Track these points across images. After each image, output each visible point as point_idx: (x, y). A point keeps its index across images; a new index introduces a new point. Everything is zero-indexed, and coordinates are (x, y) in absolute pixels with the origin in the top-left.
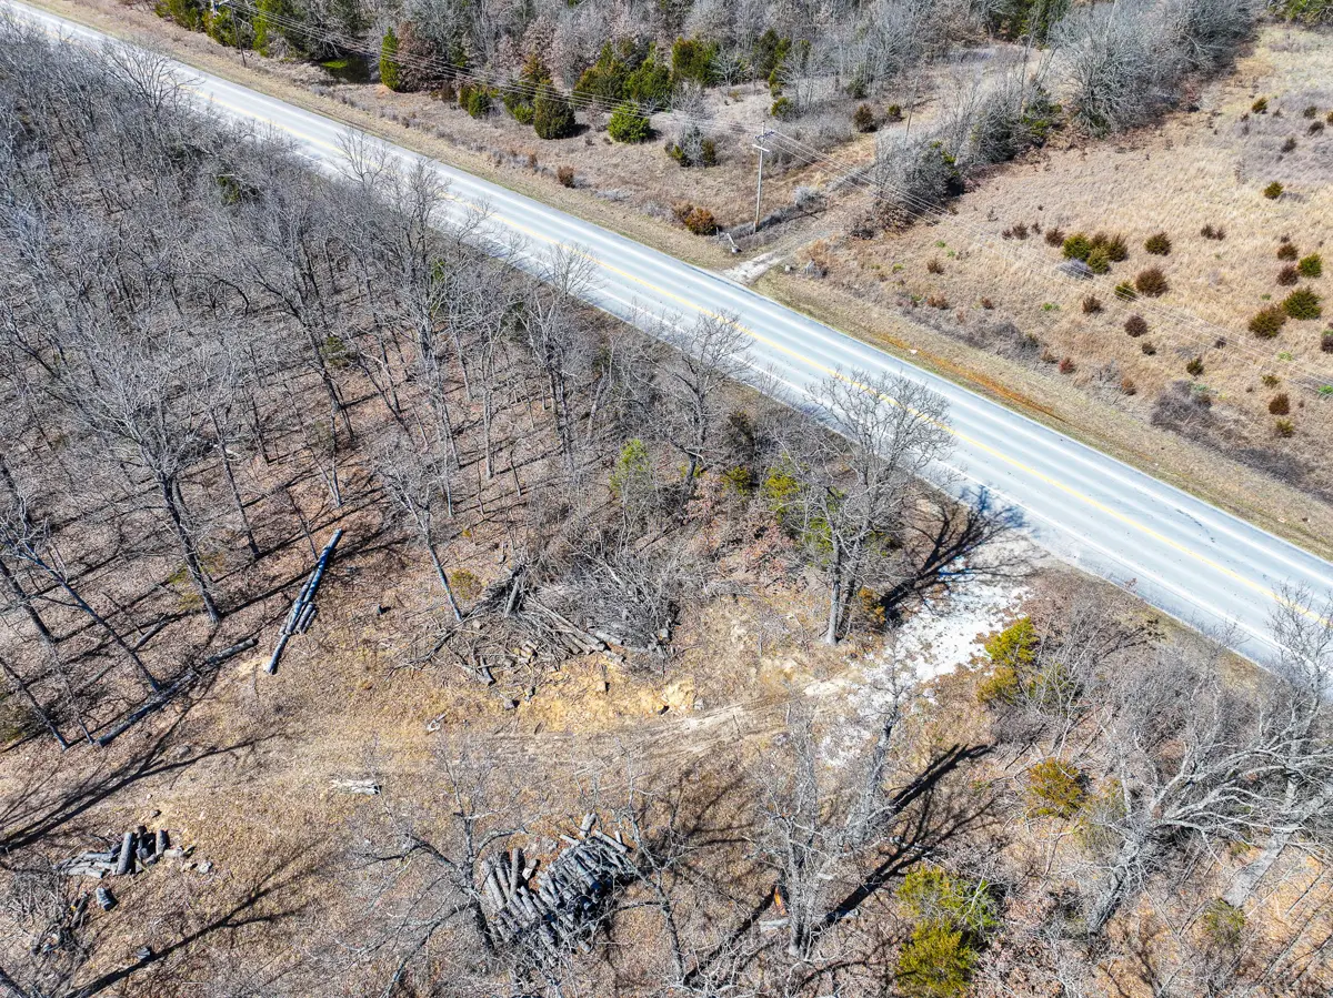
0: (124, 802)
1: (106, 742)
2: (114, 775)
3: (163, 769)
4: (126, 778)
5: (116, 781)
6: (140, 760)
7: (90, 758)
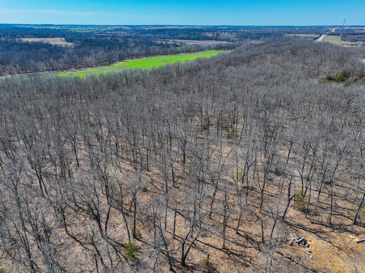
0: (307, 234)
1: (312, 223)
2: (309, 228)
3: (318, 236)
4: (310, 231)
5: (308, 230)
6: (315, 231)
7: (307, 223)
